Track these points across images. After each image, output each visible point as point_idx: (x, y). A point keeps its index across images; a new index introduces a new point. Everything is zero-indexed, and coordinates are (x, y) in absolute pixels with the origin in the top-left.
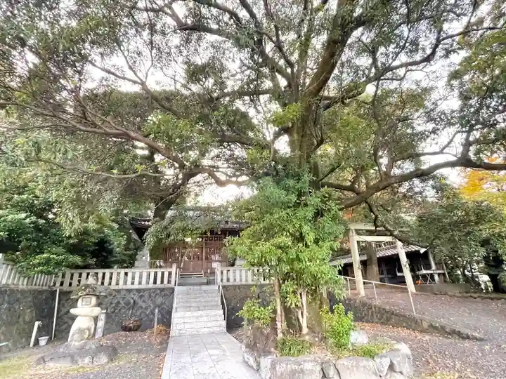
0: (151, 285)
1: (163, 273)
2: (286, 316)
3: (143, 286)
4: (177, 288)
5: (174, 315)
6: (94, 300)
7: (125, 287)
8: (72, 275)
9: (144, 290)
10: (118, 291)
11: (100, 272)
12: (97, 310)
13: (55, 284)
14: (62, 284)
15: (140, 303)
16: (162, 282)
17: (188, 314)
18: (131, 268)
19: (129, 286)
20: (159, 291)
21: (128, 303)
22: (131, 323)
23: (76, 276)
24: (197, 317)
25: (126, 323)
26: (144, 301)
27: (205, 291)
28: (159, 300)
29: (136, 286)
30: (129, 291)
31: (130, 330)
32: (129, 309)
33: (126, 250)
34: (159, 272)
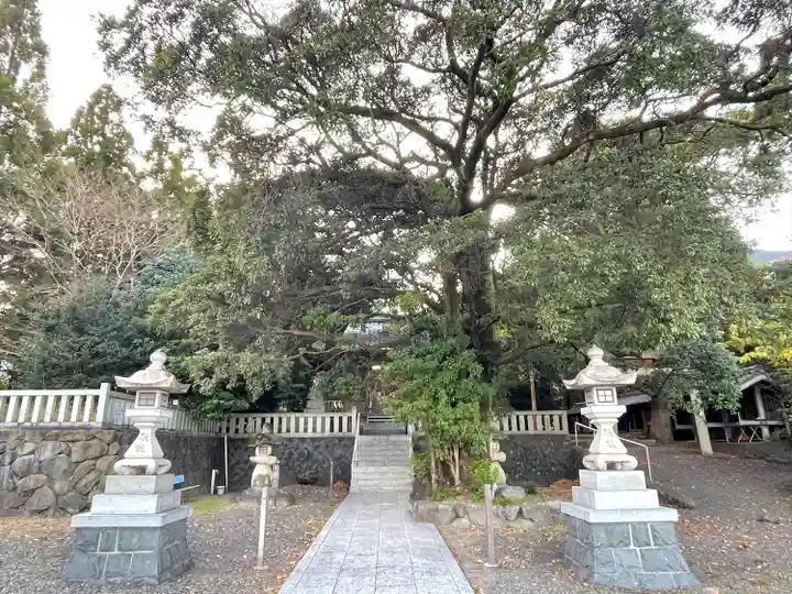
0: (327, 433)
1: (341, 419)
2: (443, 469)
3: (318, 434)
4: (358, 438)
5: (354, 469)
6: (270, 449)
7: (297, 435)
8: (238, 420)
9: (320, 439)
10: (290, 440)
11: (268, 417)
12: (274, 460)
13: (220, 429)
14: (228, 430)
15: (316, 455)
16: (341, 430)
17: (371, 469)
18: (302, 411)
19: (301, 434)
20: (337, 441)
21: (301, 454)
22: (307, 475)
23: (242, 421)
24: (382, 474)
25: (301, 476)
26: (321, 453)
27: (394, 443)
28: (338, 452)
29: (310, 434)
30: (303, 440)
31: (305, 483)
32: (303, 462)
33: (294, 383)
34: (336, 417)
